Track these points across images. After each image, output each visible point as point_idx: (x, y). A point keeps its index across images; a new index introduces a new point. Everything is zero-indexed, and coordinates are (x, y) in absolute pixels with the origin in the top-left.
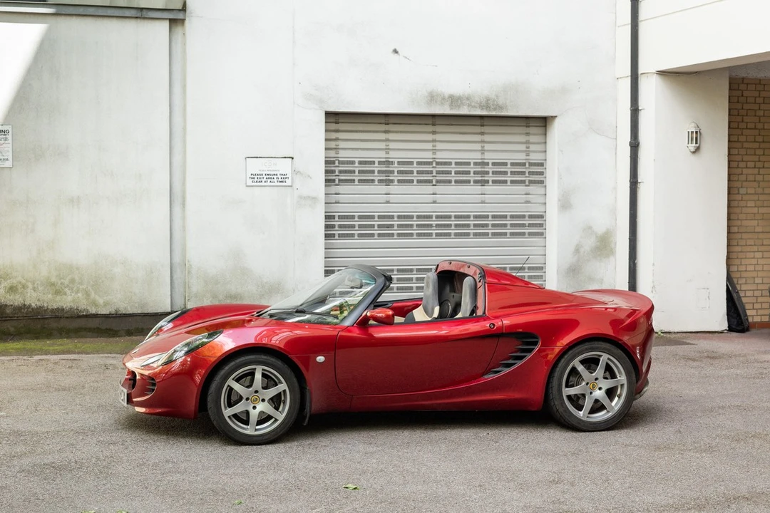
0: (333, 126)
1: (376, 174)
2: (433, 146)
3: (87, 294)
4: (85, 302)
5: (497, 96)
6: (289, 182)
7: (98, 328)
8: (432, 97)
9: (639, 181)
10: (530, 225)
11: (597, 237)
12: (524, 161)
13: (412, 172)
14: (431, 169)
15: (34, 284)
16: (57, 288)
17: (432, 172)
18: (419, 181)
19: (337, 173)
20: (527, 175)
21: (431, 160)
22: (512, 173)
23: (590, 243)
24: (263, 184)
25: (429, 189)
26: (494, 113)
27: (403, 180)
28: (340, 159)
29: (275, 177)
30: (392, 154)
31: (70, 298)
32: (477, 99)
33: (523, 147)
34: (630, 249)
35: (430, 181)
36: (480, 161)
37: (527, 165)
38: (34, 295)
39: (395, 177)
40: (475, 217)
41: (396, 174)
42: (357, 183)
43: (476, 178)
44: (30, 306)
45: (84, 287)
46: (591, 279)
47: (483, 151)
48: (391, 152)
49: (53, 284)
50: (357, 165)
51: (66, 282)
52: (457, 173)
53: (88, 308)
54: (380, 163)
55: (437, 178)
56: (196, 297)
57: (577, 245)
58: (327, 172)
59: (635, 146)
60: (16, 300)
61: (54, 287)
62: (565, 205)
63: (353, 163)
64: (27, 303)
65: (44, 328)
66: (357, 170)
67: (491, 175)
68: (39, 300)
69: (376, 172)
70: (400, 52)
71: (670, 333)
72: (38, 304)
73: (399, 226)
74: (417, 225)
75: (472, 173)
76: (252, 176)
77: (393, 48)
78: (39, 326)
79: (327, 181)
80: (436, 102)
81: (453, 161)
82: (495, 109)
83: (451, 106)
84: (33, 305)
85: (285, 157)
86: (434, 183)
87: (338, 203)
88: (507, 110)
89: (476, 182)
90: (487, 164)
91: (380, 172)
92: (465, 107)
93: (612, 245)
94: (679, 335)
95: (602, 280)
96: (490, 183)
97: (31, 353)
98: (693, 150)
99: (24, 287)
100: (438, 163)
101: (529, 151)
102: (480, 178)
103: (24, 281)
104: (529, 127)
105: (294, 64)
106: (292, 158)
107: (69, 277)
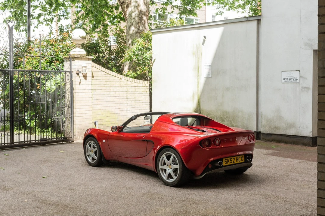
3: (231, 122)
6: (298, 81)
24: (288, 82)
29: (293, 79)
45: (230, 119)
49: (222, 118)
56: (264, 126)
76: (284, 79)
85: (297, 71)
103: (214, 116)
105: (301, 31)
106: (299, 71)
107: (226, 116)
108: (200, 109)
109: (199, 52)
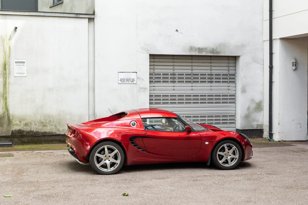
0: (152, 60)
1: (169, 79)
2: (192, 68)
3: (56, 126)
4: (55, 129)
5: (217, 48)
6: (135, 82)
7: (60, 140)
8: (191, 49)
9: (273, 81)
10: (230, 99)
11: (256, 103)
12: (227, 74)
13: (183, 78)
14: (191, 77)
15: (35, 122)
16: (44, 124)
17: (191, 78)
18: (186, 82)
19: (154, 79)
20: (228, 79)
21: (191, 73)
22: (223, 78)
23: (253, 106)
24: (125, 83)
25: (190, 84)
26: (215, 55)
27: (180, 81)
28: (155, 73)
29: (130, 80)
30: (176, 71)
31: (49, 128)
32: (209, 49)
33: (227, 68)
34: (269, 108)
35: (191, 82)
36: (210, 73)
37: (229, 75)
38: (35, 127)
39: (177, 80)
40: (208, 96)
41: (177, 79)
42: (162, 82)
43: (208, 80)
44: (33, 131)
45: (55, 123)
46: (254, 120)
47: (211, 70)
48: (175, 70)
49: (42, 123)
50: (162, 75)
51: (48, 122)
52: (201, 78)
53: (56, 132)
54: (171, 74)
55: (193, 80)
57: (248, 107)
58: (150, 78)
59: (271, 68)
60: (27, 129)
61: (42, 124)
62: (244, 91)
63: (160, 74)
64: (32, 130)
65: (39, 140)
66: (162, 77)
67: (214, 79)
68: (37, 129)
69: (169, 78)
70: (178, 31)
71: (285, 141)
72: (36, 130)
73: (178, 99)
74: (186, 99)
75: (207, 78)
76: (121, 80)
77: (176, 29)
78: (37, 139)
79: (150, 81)
80: (193, 50)
81: (200, 74)
82: (216, 53)
83: (199, 52)
84: (35, 131)
85: (134, 72)
86: (192, 82)
87: (154, 90)
88: (221, 54)
89: (208, 82)
90: (213, 75)
91: (170, 78)
92: (204, 52)
93: (262, 107)
94: (289, 142)
95: (258, 120)
96: (214, 82)
97: (33, 150)
98: (294, 69)
99: (31, 123)
100: (193, 75)
101: (229, 70)
102: (210, 80)
103: (31, 121)
104: (229, 60)
105: (137, 36)
106: (137, 73)
107: (49, 120)
108: (8, 114)
109: (5, 45)
